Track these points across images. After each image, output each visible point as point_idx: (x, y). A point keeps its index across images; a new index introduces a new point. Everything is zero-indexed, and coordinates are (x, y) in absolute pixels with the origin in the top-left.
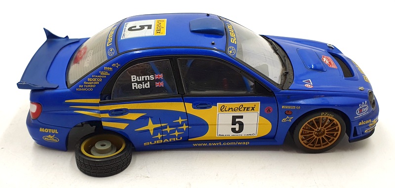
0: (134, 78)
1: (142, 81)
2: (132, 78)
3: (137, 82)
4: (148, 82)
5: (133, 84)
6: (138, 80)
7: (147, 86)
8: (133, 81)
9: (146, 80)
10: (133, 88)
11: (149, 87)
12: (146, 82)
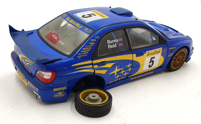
0: (109, 42)
1: (113, 43)
2: (108, 42)
3: (110, 44)
4: (116, 44)
5: (108, 45)
6: (111, 43)
7: (115, 46)
8: (108, 43)
9: (114, 42)
10: (109, 48)
11: (116, 46)
12: (114, 44)
